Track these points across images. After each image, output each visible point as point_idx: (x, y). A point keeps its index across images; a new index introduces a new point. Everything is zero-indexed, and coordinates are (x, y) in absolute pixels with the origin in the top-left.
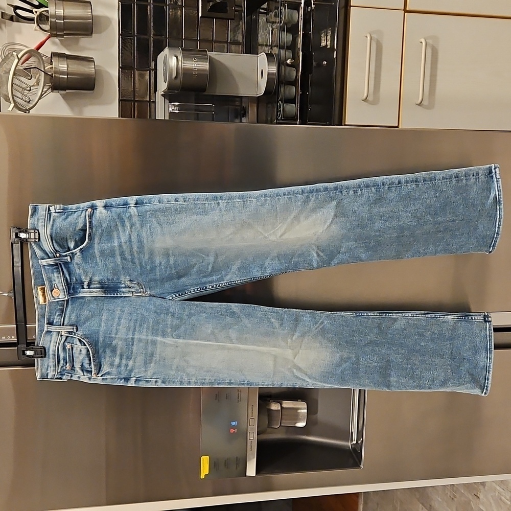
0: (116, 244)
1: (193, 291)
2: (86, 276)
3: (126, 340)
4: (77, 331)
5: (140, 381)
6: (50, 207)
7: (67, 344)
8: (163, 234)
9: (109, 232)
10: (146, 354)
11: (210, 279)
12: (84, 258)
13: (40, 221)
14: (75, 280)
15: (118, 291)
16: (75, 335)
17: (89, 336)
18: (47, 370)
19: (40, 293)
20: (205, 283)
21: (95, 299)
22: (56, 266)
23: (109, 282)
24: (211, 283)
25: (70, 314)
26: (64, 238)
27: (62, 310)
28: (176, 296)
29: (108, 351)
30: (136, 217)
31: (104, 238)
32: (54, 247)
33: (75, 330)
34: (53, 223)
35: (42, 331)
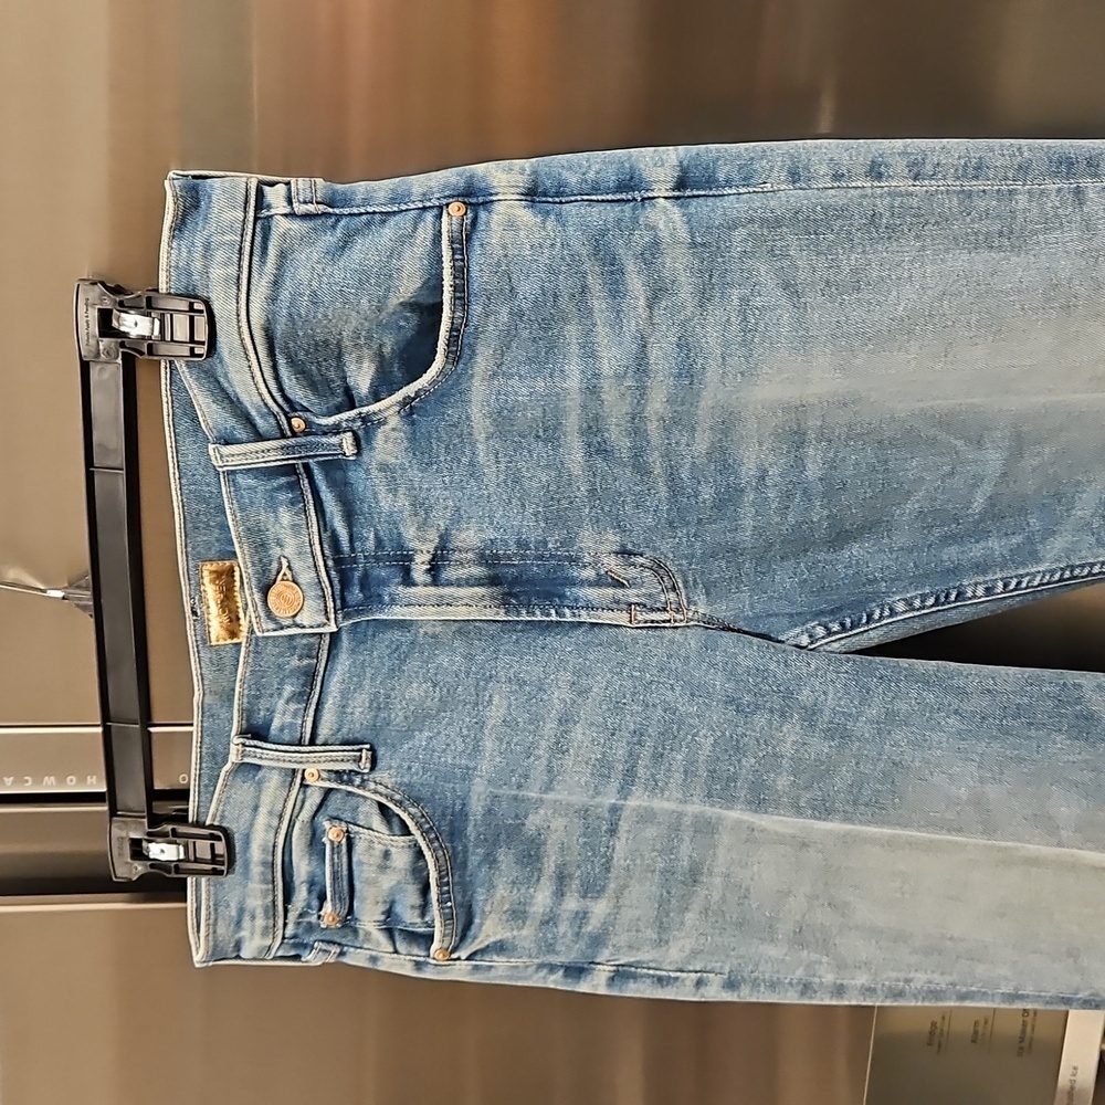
0: (573, 381)
1: (903, 613)
2: (423, 526)
3: (584, 812)
4: (372, 768)
5: (635, 977)
6: (266, 189)
7: (327, 825)
8: (804, 342)
9: (546, 325)
10: (668, 872)
11: (976, 551)
12: (417, 442)
13: (219, 256)
14: (371, 544)
15: (562, 596)
16: (362, 785)
17: (426, 793)
18: (238, 924)
19: (211, 592)
20: (955, 571)
21: (459, 631)
22: (290, 476)
23: (523, 557)
24: (984, 573)
25: (345, 695)
26: (326, 342)
27: (310, 675)
28: (830, 633)
29: (505, 858)
30: (681, 250)
31: (517, 352)
32: (281, 389)
33: (365, 765)
34: (280, 267)
35: (218, 758)
